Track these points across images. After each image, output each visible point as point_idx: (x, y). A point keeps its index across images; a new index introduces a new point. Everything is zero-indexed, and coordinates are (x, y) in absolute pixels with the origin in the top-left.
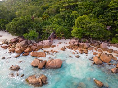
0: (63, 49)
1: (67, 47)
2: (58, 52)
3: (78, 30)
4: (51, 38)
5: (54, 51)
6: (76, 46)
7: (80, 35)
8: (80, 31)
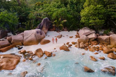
0: (66, 48)
1: (74, 43)
2: (55, 55)
3: (96, 9)
4: (43, 27)
5: (44, 53)
6: (93, 42)
7: (100, 19)
8: (100, 12)
